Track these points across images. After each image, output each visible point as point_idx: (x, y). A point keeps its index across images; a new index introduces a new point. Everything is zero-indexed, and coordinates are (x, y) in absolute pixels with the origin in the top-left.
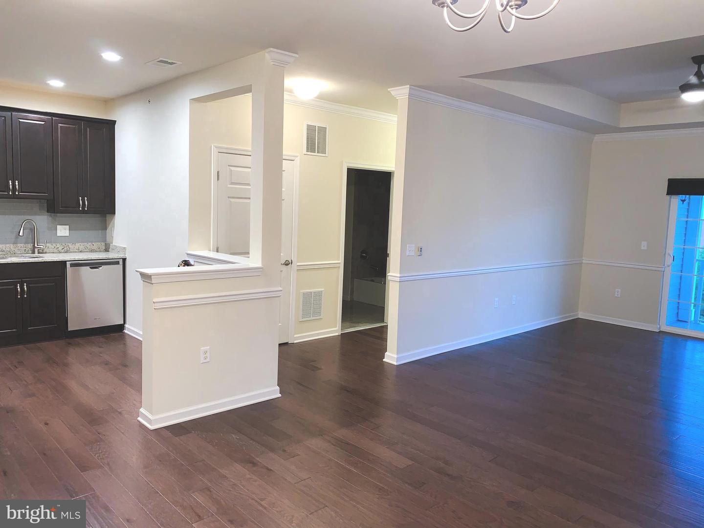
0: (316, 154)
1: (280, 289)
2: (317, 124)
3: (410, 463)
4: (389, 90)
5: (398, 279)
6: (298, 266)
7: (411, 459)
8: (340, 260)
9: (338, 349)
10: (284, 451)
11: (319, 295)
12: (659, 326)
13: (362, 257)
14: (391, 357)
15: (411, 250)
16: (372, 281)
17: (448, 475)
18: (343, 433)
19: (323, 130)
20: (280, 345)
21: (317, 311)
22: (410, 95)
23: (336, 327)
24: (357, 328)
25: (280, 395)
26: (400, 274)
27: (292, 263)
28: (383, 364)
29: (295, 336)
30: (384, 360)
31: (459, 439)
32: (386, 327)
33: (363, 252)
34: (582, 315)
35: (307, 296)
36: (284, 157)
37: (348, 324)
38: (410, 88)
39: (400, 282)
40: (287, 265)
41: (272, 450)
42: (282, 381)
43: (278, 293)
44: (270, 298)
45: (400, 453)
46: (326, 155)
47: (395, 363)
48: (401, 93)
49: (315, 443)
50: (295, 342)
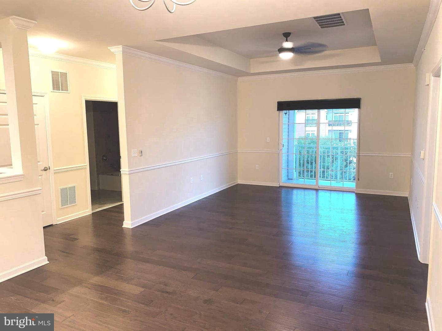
0: (61, 91)
1: (40, 188)
2: (60, 71)
3: (143, 289)
4: (108, 48)
5: (128, 172)
6: (54, 170)
7: (143, 287)
8: (86, 163)
9: (90, 224)
10: (53, 300)
11: (73, 189)
12: (279, 183)
13: (103, 159)
14: (128, 223)
15: (135, 153)
16: (112, 175)
17: (167, 292)
18: (96, 280)
19: (64, 75)
20: (44, 228)
21: (73, 200)
22: (123, 52)
23: (88, 209)
24: (104, 207)
25: (48, 262)
26: (129, 169)
27: (49, 168)
28: (122, 229)
29: (58, 219)
30: (123, 226)
31: (173, 268)
32: (122, 205)
33: (104, 156)
34: (240, 182)
35: (63, 190)
36: (33, 94)
37: (96, 206)
38: (123, 47)
39: (129, 174)
40: (46, 170)
41: (44, 302)
42: (48, 252)
43: (39, 191)
44: (32, 195)
45: (136, 285)
46: (68, 92)
47: (131, 227)
48: (117, 50)
49: (77, 290)
50: (58, 223)
